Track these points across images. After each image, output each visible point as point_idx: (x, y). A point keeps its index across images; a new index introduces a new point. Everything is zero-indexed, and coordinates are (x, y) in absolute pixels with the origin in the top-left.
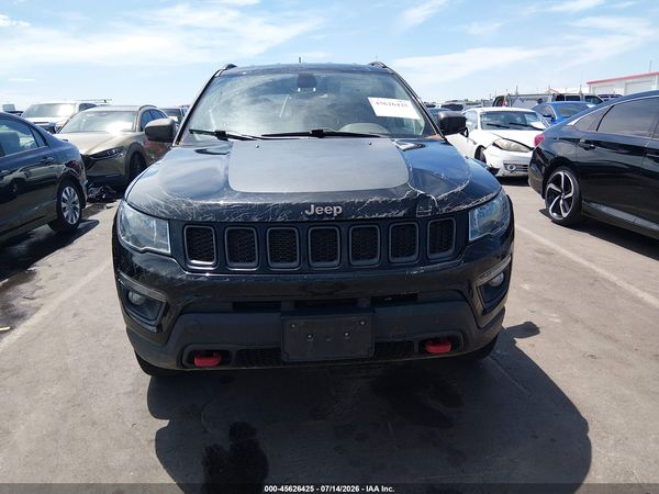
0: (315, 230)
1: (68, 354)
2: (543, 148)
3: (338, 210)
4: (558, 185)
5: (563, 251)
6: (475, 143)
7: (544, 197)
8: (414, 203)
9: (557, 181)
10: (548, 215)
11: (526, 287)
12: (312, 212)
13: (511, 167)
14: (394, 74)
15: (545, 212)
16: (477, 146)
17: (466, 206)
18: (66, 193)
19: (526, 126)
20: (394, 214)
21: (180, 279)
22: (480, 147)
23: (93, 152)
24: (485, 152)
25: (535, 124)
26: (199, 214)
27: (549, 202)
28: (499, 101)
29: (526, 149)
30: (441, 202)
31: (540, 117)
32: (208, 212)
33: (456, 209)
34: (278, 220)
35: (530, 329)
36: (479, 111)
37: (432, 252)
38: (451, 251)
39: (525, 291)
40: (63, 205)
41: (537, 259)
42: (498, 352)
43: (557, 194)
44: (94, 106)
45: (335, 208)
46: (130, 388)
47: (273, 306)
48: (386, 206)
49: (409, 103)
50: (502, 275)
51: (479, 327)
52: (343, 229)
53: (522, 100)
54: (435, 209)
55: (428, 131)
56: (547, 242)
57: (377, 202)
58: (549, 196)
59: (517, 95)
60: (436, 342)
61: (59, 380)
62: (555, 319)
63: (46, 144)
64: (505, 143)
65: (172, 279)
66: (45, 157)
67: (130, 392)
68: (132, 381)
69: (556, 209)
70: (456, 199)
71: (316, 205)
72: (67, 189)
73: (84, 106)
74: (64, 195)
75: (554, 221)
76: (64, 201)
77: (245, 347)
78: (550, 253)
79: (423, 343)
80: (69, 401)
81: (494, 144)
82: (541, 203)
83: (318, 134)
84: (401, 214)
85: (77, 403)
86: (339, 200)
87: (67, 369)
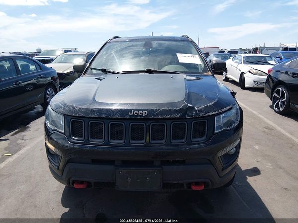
0: (133, 125)
1: (33, 169)
2: (272, 75)
3: (145, 113)
4: (279, 94)
5: (279, 128)
6: (240, 71)
7: (271, 100)
8: (185, 110)
9: (278, 92)
10: (273, 108)
11: (257, 147)
12: (132, 114)
13: (257, 83)
14: (192, 42)
15: (271, 107)
16: (241, 73)
17: (213, 113)
18: (49, 91)
19: (266, 63)
20: (174, 116)
21: (67, 146)
22: (243, 73)
23: (65, 72)
24: (245, 75)
25: (270, 62)
26: (77, 113)
27: (274, 103)
28: (256, 50)
29: (265, 75)
30: (200, 111)
31: (273, 58)
32: (82, 112)
33: (207, 115)
34: (115, 117)
35: (255, 172)
36: (243, 55)
37: (194, 137)
38: (204, 138)
39: (256, 149)
40: (47, 96)
41: (264, 132)
42: (237, 183)
43: (278, 99)
44: (70, 51)
45: (144, 112)
46: (55, 189)
47: (111, 162)
48: (170, 112)
49: (197, 56)
50: (235, 149)
51: (220, 177)
52: (147, 124)
53: (267, 49)
54: (196, 114)
55: (205, 70)
56: (271, 123)
57: (166, 109)
58: (274, 99)
59: (265, 47)
60: (197, 184)
61: (26, 182)
62: (269, 166)
63: (41, 69)
64: (255, 71)
65: (63, 145)
66: (40, 75)
67: (55, 192)
68: (57, 186)
69: (277, 106)
70: (208, 109)
71: (135, 110)
72: (49, 89)
73: (66, 51)
74: (48, 92)
75: (276, 112)
76: (48, 94)
77: (97, 181)
78: (271, 129)
79: (189, 184)
80: (27, 194)
81: (249, 72)
82: (270, 102)
83: (149, 72)
84: (178, 116)
85: (31, 195)
86: (146, 108)
87: (30, 177)
